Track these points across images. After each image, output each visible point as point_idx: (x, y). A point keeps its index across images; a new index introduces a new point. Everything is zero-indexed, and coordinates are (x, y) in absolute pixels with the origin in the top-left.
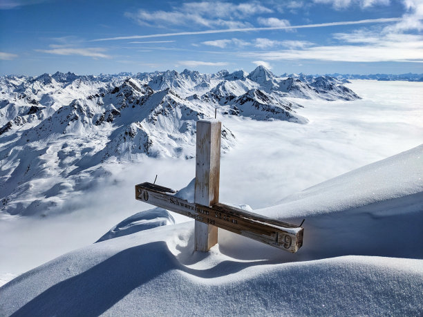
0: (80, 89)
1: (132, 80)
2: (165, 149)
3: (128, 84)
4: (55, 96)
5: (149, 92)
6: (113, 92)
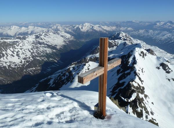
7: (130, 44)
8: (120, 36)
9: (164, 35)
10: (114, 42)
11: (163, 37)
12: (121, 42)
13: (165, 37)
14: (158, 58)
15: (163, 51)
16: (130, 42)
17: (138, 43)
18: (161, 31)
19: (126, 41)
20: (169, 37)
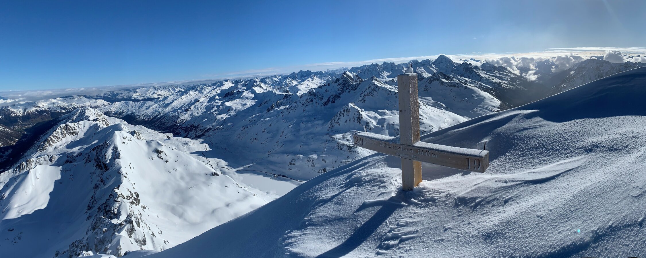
0: (314, 81)
1: (348, 73)
2: (372, 120)
3: (345, 76)
4: (299, 87)
5: (360, 81)
6: (336, 82)
7: (105, 126)
8: (86, 114)
9: (149, 108)
10: (77, 126)
11: (148, 110)
12: (90, 124)
13: (151, 110)
14: (148, 143)
15: (153, 131)
16: (104, 123)
17: (117, 123)
18: (144, 102)
19: (98, 122)
20: (155, 110)
